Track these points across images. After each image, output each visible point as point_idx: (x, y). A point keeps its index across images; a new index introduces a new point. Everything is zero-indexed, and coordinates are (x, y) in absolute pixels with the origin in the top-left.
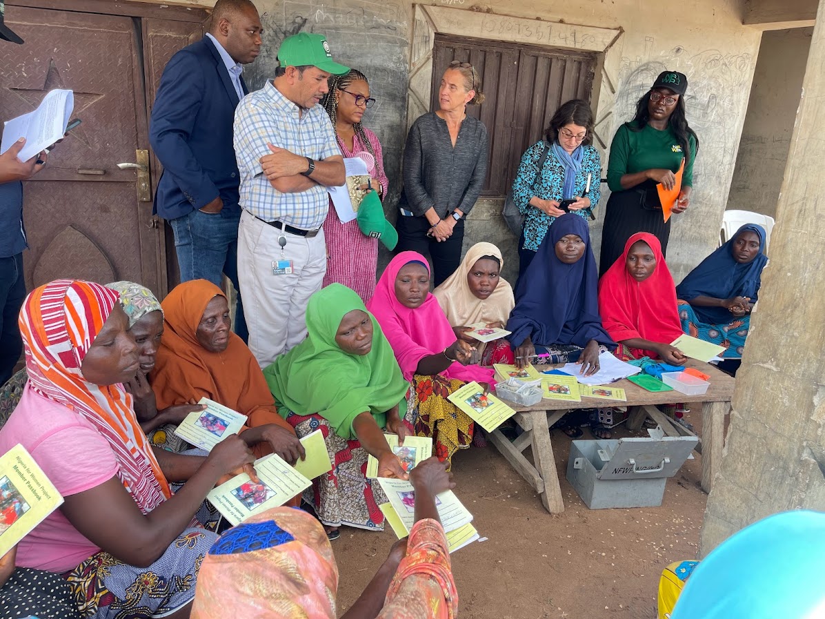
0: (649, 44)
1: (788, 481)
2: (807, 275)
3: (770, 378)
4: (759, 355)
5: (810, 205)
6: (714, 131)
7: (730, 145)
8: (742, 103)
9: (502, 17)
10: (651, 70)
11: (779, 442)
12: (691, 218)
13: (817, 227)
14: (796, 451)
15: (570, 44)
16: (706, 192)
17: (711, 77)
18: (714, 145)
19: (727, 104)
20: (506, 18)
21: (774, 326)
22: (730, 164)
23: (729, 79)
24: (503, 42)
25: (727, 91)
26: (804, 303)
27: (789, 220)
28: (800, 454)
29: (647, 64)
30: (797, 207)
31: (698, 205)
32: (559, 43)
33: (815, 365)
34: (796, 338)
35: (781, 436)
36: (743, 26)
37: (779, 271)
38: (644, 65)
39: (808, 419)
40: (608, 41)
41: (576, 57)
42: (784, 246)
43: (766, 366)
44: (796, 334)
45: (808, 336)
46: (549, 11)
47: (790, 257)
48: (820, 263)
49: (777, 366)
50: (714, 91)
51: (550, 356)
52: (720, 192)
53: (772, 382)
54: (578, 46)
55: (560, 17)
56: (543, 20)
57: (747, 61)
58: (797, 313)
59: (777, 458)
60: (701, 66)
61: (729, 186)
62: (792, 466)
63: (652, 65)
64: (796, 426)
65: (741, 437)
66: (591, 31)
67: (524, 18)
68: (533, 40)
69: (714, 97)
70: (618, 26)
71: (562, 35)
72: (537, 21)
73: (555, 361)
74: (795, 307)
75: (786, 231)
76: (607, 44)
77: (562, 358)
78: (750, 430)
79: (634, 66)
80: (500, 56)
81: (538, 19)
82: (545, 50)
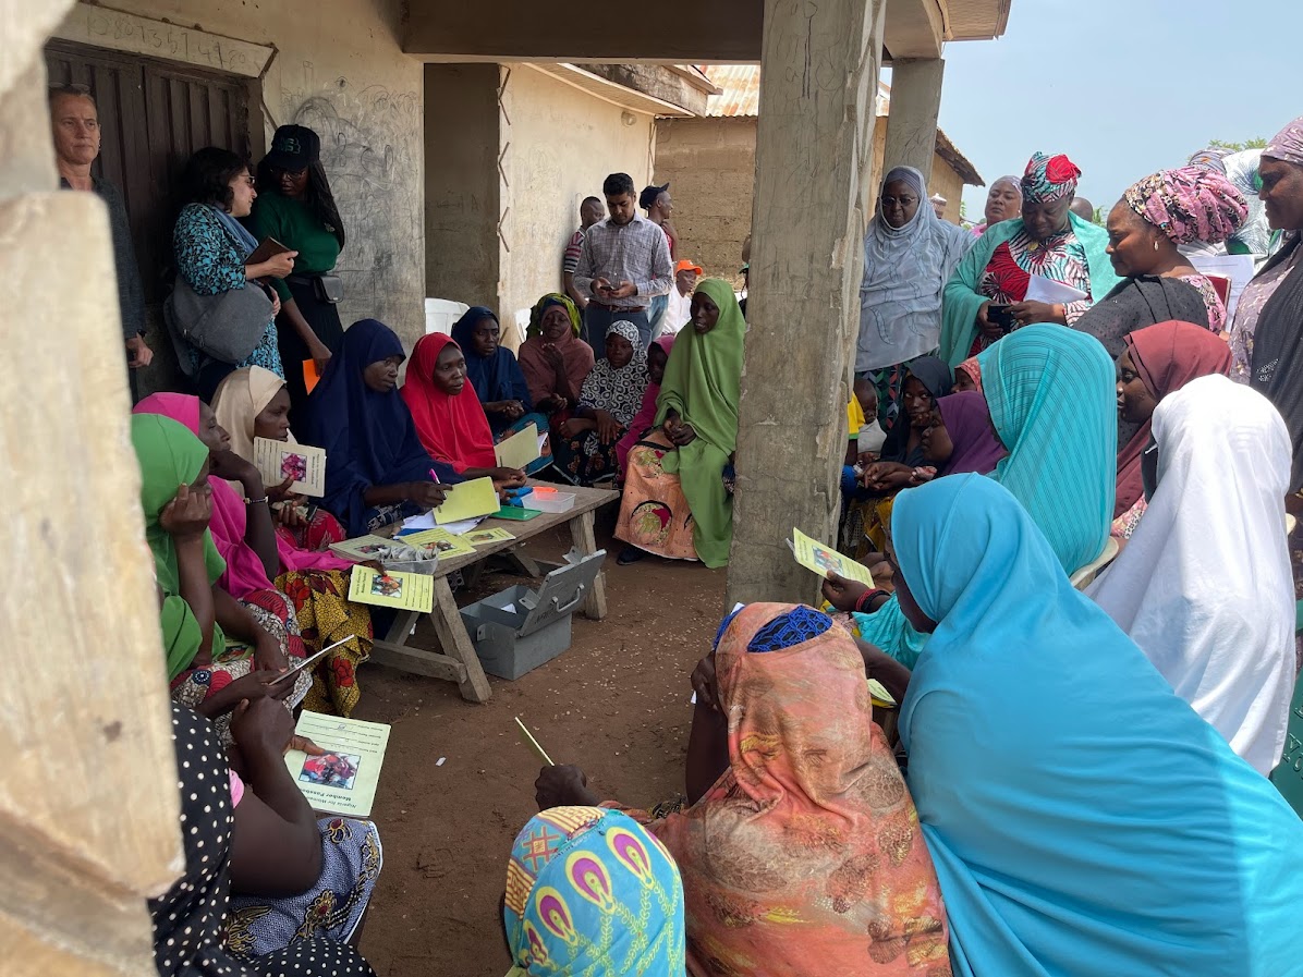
0: (309, 71)
1: (806, 519)
2: (790, 331)
3: (772, 433)
4: (756, 415)
5: (782, 268)
6: (397, 195)
7: (415, 213)
8: (418, 158)
9: (115, 13)
10: (316, 109)
11: (791, 488)
12: (396, 313)
13: (793, 287)
14: (808, 490)
15: (216, 64)
16: (404, 276)
17: (382, 122)
18: (401, 214)
19: (403, 159)
20: (123, 15)
21: (767, 384)
22: (420, 238)
23: (399, 124)
24: (120, 51)
25: (401, 141)
26: (792, 357)
27: (763, 284)
28: (812, 491)
29: (311, 100)
30: (769, 271)
31: (399, 295)
32: (199, 60)
33: (812, 409)
34: (791, 390)
35: (792, 481)
36: (405, 55)
37: (762, 333)
38: (308, 101)
39: (814, 458)
40: (262, 63)
41: (220, 84)
42: (763, 309)
43: (765, 423)
44: (789, 386)
45: (801, 385)
46: (178, 11)
47: (771, 318)
48: (801, 318)
49: (775, 421)
50: (388, 142)
51: (382, 515)
52: (416, 275)
53: (774, 436)
54: (226, 67)
55: (195, 22)
56: (172, 24)
57: (414, 102)
58: (787, 367)
59: (792, 503)
60: (371, 107)
61: (423, 266)
62: (807, 506)
63: (317, 101)
64: (805, 468)
65: (753, 498)
66: (239, 46)
67: (146, 17)
68: (164, 52)
69: (389, 149)
70: (268, 42)
71: (203, 49)
72: (164, 24)
73: (389, 521)
74: (785, 363)
75: (762, 295)
76: (262, 67)
77: (395, 514)
78: (760, 487)
79: (298, 102)
80: (115, 74)
81: (165, 20)
82: (178, 70)
